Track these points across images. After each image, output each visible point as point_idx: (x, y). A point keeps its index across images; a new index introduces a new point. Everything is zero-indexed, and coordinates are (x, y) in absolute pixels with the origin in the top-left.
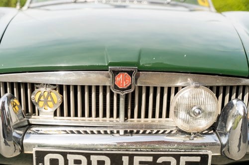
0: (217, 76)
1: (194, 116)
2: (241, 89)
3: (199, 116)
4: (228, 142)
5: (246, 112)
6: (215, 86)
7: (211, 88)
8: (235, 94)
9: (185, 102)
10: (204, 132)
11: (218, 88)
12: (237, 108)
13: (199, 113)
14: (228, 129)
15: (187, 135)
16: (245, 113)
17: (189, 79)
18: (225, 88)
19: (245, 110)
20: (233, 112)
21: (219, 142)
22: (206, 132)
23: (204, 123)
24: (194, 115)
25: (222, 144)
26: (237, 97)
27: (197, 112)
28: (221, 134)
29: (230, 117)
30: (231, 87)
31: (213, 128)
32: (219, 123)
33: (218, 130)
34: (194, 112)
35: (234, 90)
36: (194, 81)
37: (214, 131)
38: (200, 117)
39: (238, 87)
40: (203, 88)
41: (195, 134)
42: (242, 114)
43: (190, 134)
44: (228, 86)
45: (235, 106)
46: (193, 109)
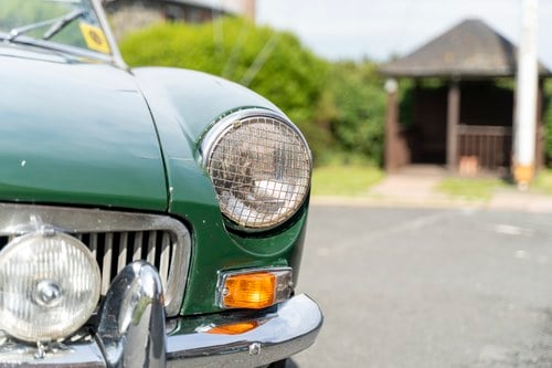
0: (97, 210)
1: (41, 303)
2: (153, 239)
3: (54, 303)
4: (122, 359)
5: (160, 291)
6: (93, 233)
7: (85, 238)
8: (139, 250)
9: (22, 270)
10: (73, 339)
11: (102, 236)
12: (140, 281)
13: (54, 296)
14: (123, 328)
15: (27, 349)
16: (156, 292)
17: (33, 218)
18: (117, 236)
19: (156, 285)
20: (133, 290)
21: (103, 360)
22: (78, 337)
23: (66, 319)
24: (42, 300)
25: (108, 363)
26: (144, 256)
27: (50, 294)
28: (108, 341)
29: (125, 301)
30: (132, 235)
31: (89, 328)
32: (103, 317)
33: (102, 334)
34: (41, 295)
35: (139, 241)
36: (45, 220)
37: (93, 335)
38: (57, 306)
39: (147, 234)
40: (63, 238)
41: (45, 344)
42: (151, 294)
43: (34, 345)
44: (124, 232)
45: (137, 276)
46: (40, 287)
